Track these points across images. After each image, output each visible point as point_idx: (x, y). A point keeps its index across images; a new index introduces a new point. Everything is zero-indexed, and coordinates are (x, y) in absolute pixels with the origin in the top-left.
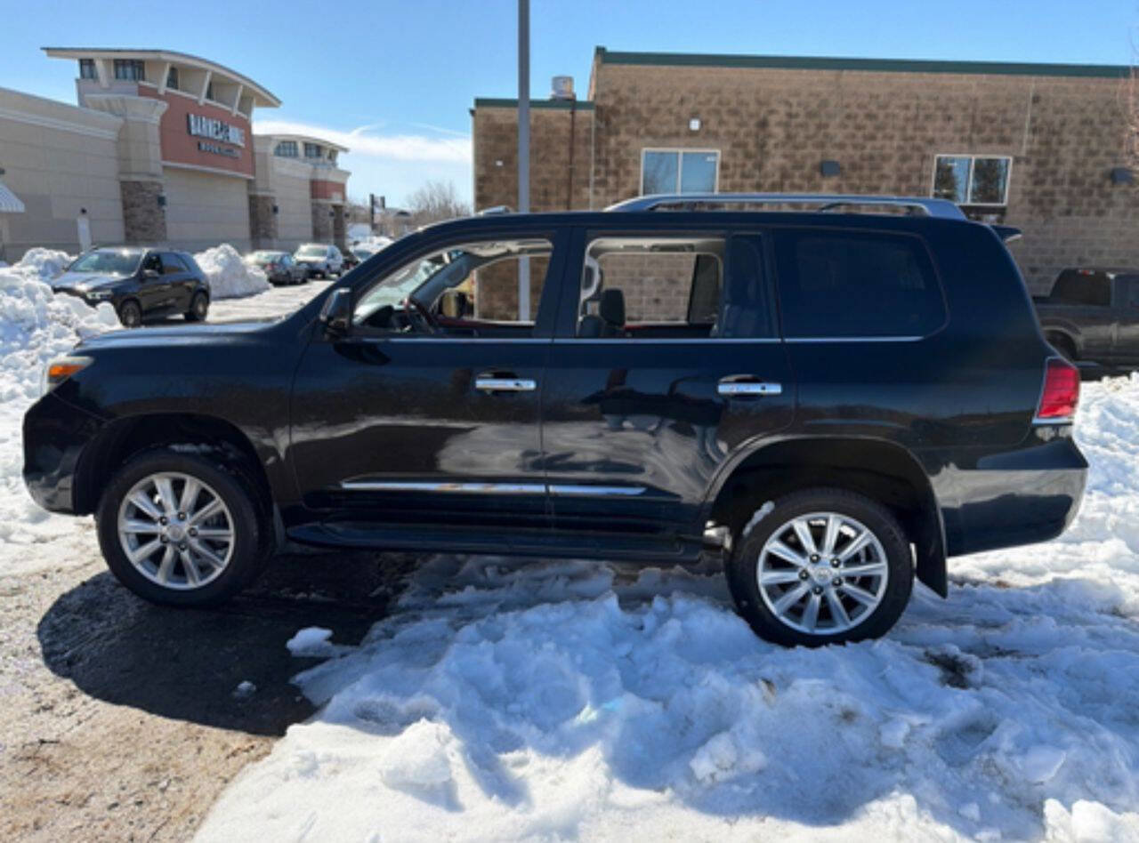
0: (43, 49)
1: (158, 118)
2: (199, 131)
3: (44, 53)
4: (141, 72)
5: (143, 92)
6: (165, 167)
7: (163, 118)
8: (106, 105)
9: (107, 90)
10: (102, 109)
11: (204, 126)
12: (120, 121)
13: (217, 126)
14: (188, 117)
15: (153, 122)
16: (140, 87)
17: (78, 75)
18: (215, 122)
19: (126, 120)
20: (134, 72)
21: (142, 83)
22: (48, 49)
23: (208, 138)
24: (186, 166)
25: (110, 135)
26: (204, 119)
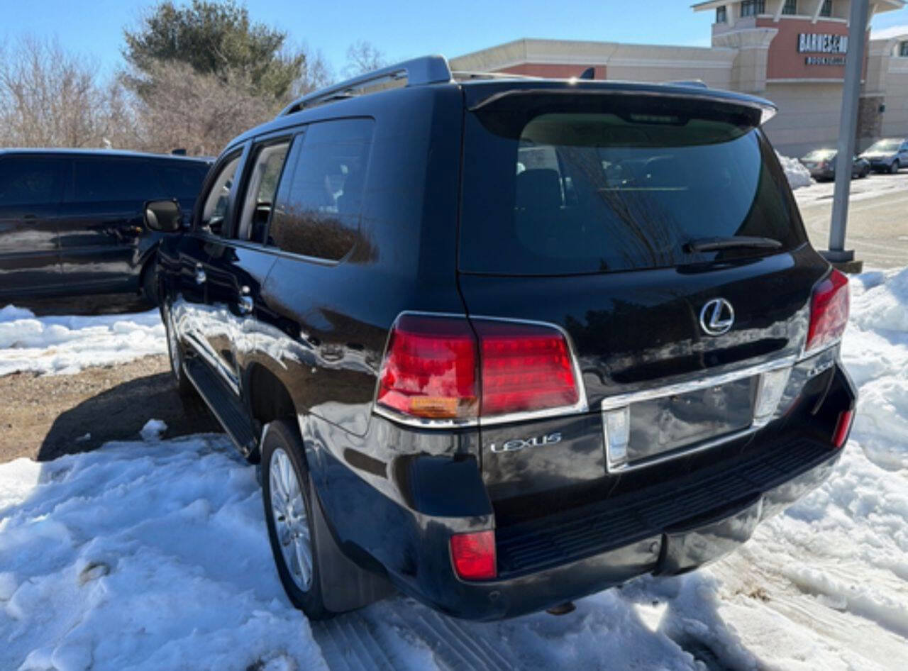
0: (691, 7)
1: (769, 43)
2: (808, 47)
3: (693, 9)
4: (762, 7)
5: (760, 24)
6: (768, 85)
7: (773, 43)
8: (726, 41)
9: (734, 28)
10: (724, 45)
11: (814, 42)
12: (736, 51)
13: (827, 39)
14: (799, 37)
15: (763, 47)
16: (758, 20)
17: (714, 21)
18: (826, 36)
19: (740, 51)
20: (755, 8)
21: (761, 16)
22: (695, 6)
23: (817, 52)
24: (790, 80)
25: (727, 64)
26: (814, 36)
